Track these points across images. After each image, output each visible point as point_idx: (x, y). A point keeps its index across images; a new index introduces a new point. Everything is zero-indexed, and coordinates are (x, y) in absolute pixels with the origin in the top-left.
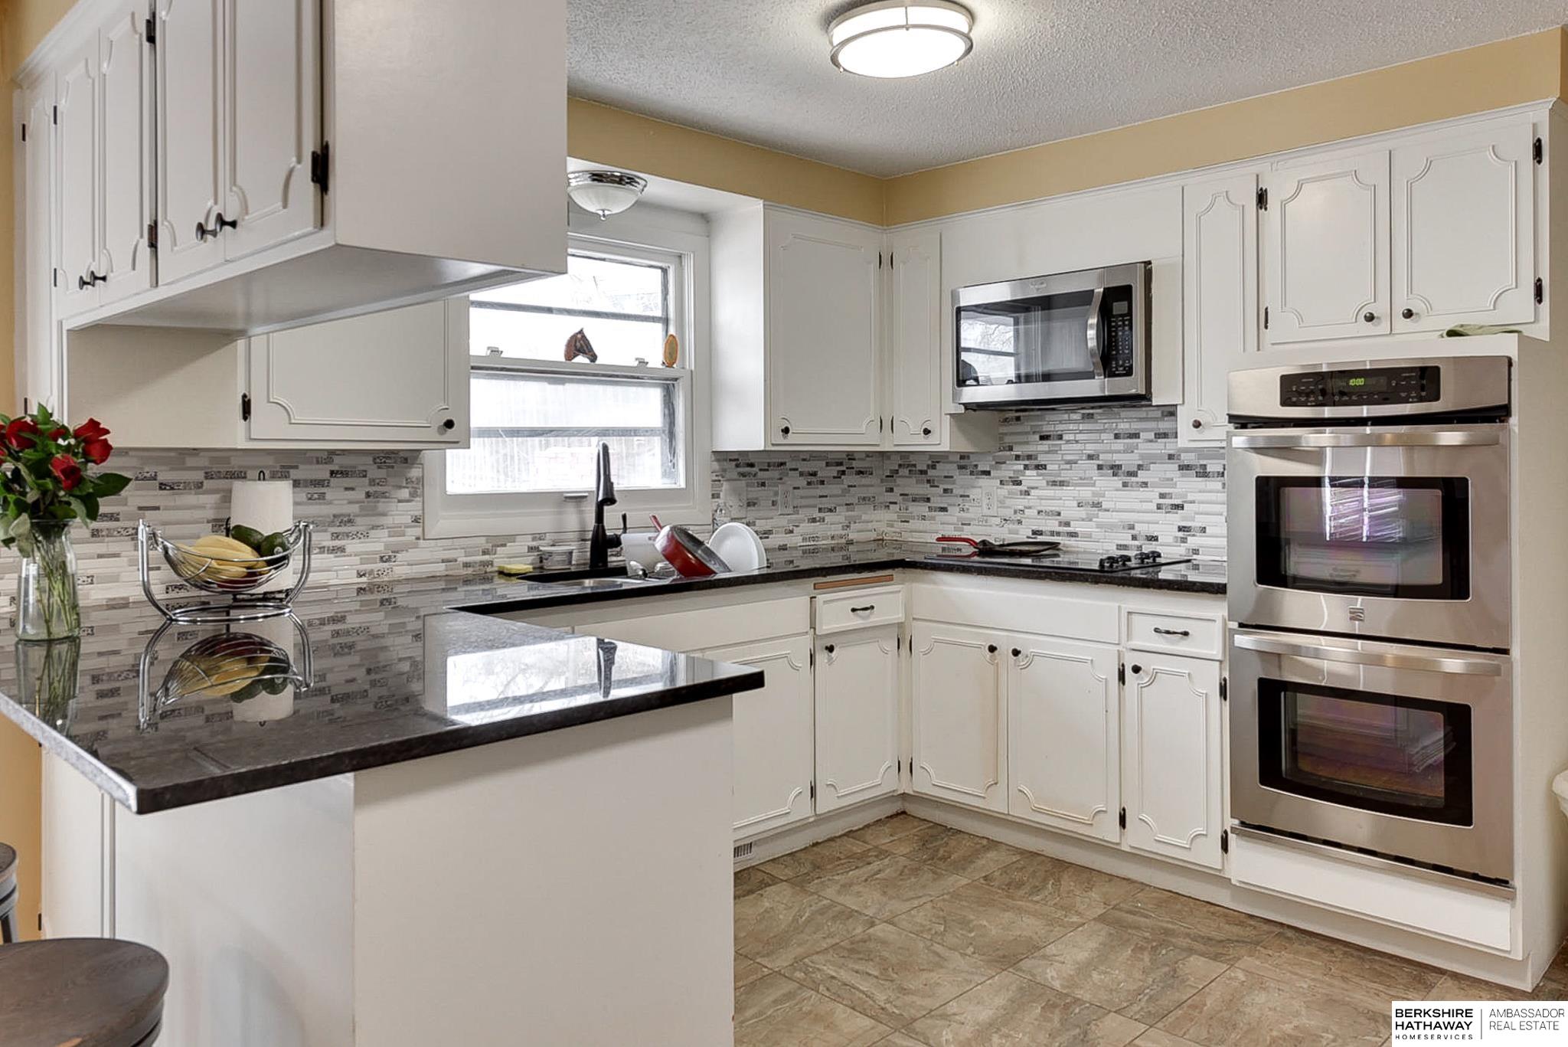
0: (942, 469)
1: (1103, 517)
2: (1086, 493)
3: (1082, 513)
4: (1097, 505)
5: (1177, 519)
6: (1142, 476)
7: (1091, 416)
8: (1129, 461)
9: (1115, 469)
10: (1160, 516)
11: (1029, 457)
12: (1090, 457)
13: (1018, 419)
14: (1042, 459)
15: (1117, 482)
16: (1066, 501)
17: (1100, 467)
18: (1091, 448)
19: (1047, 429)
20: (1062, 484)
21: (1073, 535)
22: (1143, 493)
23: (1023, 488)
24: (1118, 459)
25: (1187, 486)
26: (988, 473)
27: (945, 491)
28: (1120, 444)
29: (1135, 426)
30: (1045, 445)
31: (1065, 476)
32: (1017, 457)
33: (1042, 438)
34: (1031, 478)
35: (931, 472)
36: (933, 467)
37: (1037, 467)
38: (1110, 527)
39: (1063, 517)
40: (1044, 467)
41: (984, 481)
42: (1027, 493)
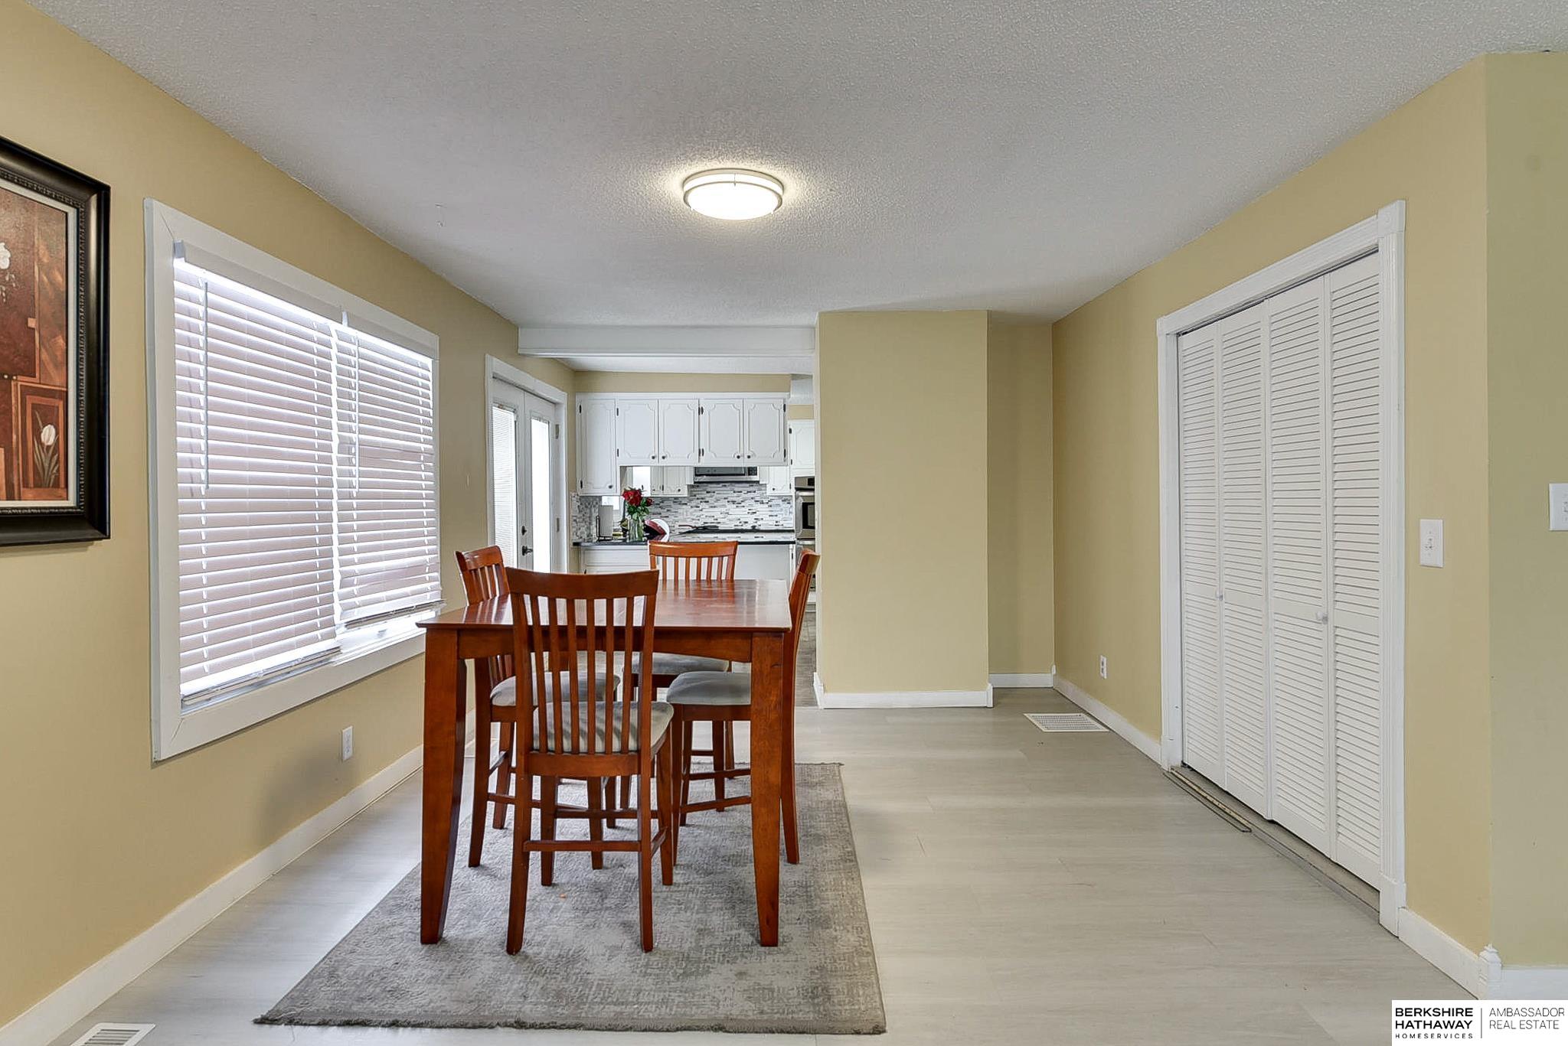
0: (666, 503)
1: (730, 517)
2: (724, 510)
3: (722, 516)
4: (728, 513)
5: (754, 516)
6: (743, 504)
7: (725, 486)
8: (739, 500)
9: (734, 502)
10: (749, 515)
11: (702, 499)
12: (725, 498)
13: (698, 486)
14: (707, 499)
15: (735, 506)
16: (717, 513)
17: (728, 502)
18: (726, 496)
19: (709, 490)
20: (715, 507)
21: (719, 523)
22: (743, 509)
23: (700, 508)
24: (734, 499)
25: (758, 506)
26: (686, 504)
27: (668, 510)
28: (735, 494)
29: (740, 490)
30: (709, 495)
31: (716, 504)
32: (698, 499)
33: (708, 492)
34: (703, 505)
35: (661, 504)
36: (662, 502)
37: (706, 502)
38: (730, 520)
39: (715, 518)
40: (708, 502)
41: (684, 506)
42: (701, 510)
